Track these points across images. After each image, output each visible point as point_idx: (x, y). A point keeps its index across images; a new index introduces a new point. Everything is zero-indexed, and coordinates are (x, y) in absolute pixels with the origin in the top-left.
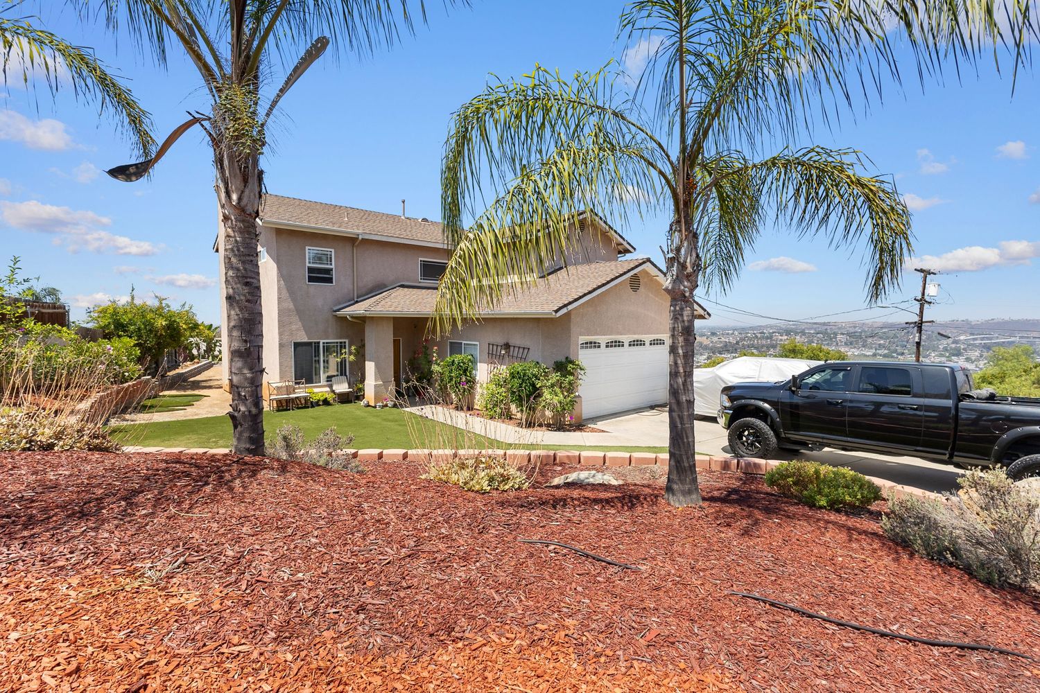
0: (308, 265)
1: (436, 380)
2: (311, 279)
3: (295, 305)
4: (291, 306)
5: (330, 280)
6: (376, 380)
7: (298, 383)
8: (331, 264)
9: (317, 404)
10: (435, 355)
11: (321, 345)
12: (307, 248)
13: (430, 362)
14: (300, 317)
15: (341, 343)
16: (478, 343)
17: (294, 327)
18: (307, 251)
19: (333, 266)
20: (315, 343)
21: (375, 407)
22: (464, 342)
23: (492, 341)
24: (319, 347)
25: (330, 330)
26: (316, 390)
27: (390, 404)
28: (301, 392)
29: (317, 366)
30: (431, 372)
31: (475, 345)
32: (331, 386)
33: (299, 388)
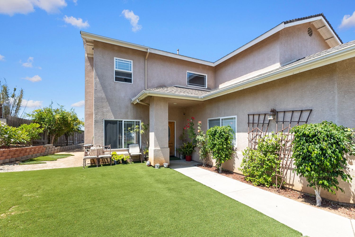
0: (115, 69)
1: (200, 148)
2: (117, 79)
3: (106, 95)
4: (104, 95)
5: (130, 81)
6: (155, 146)
7: (106, 148)
8: (131, 70)
9: (118, 162)
10: (199, 128)
11: (123, 123)
12: (115, 58)
13: (195, 135)
14: (109, 104)
15: (136, 122)
16: (236, 116)
17: (105, 110)
18: (115, 61)
19: (132, 72)
20: (119, 121)
21: (154, 167)
22: (221, 118)
23: (252, 112)
24: (122, 124)
25: (129, 113)
26: (118, 153)
27: (166, 165)
28: (108, 154)
29: (120, 136)
30: (196, 141)
31: (232, 118)
32: (128, 151)
33: (107, 151)
